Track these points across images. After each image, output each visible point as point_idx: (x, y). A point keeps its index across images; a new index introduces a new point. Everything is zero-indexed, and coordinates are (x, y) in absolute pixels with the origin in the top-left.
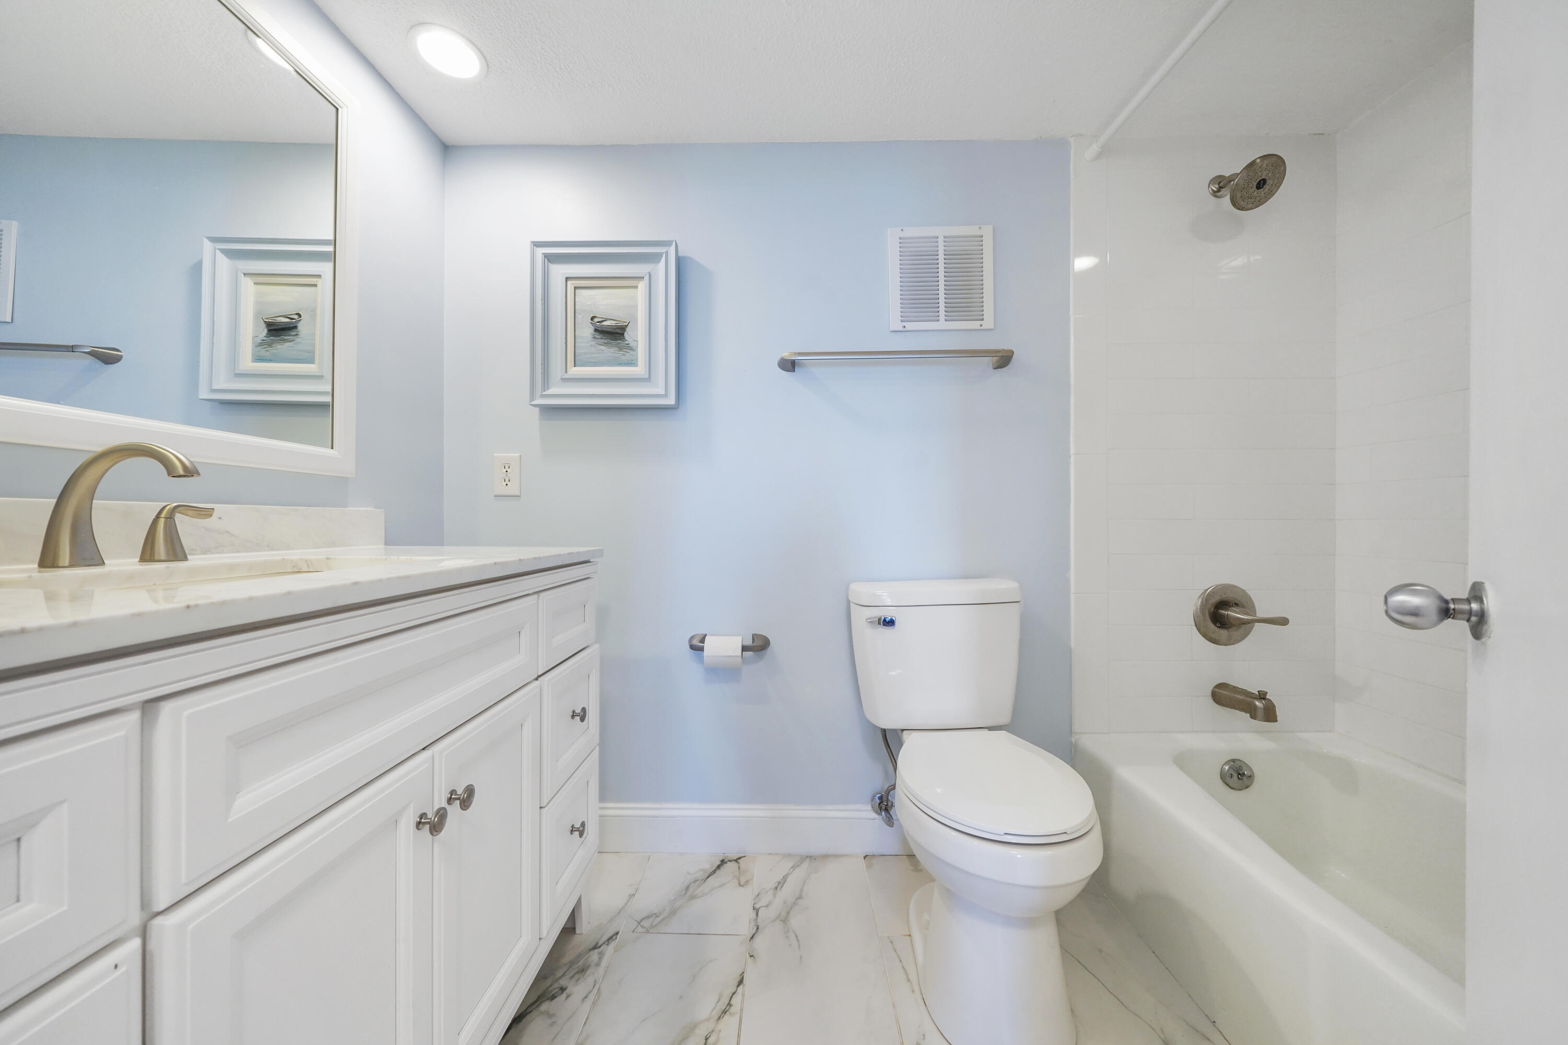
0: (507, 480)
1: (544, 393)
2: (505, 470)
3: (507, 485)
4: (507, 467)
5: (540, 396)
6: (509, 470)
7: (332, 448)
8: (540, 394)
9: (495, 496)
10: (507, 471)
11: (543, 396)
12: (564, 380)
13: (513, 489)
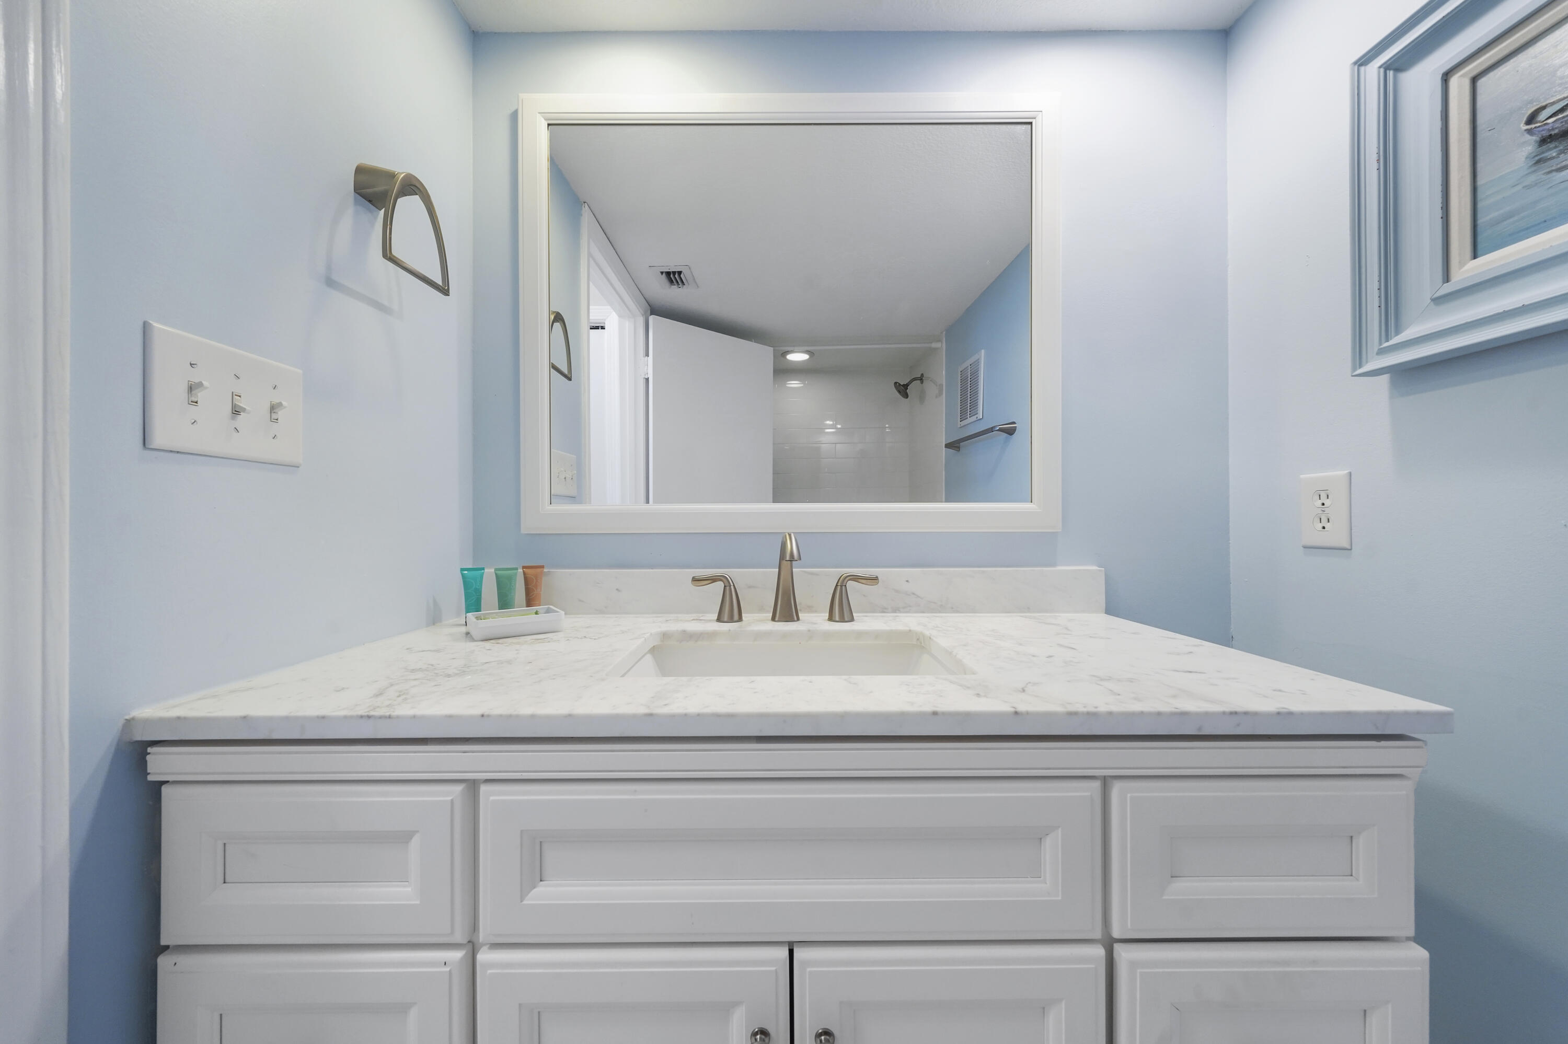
0: (1324, 519)
1: (1382, 347)
2: (1319, 503)
3: (1324, 528)
4: (1323, 495)
5: (1378, 354)
6: (1327, 503)
7: (1032, 502)
8: (1376, 350)
9: (1305, 547)
10: (1323, 504)
11: (1382, 352)
12: (1438, 301)
13: (1336, 535)
